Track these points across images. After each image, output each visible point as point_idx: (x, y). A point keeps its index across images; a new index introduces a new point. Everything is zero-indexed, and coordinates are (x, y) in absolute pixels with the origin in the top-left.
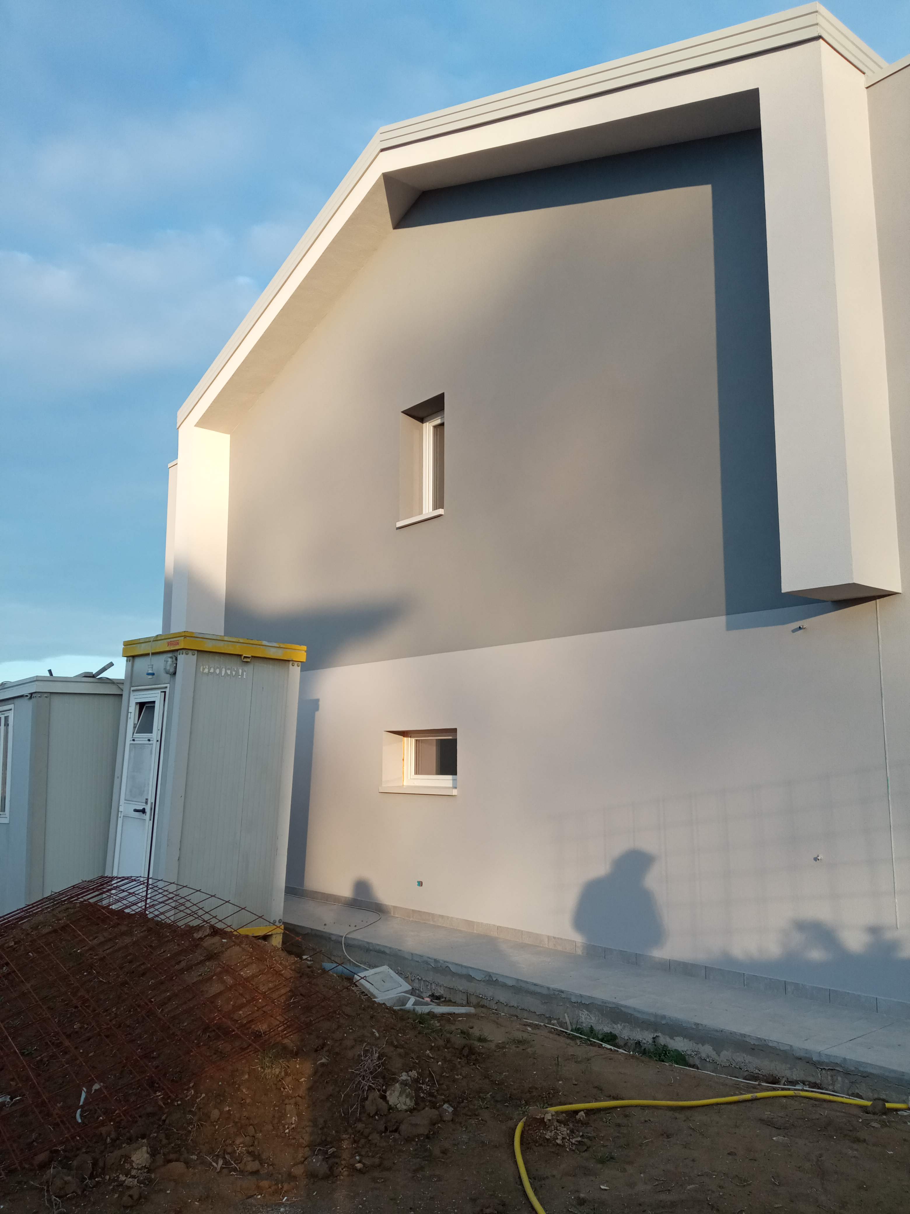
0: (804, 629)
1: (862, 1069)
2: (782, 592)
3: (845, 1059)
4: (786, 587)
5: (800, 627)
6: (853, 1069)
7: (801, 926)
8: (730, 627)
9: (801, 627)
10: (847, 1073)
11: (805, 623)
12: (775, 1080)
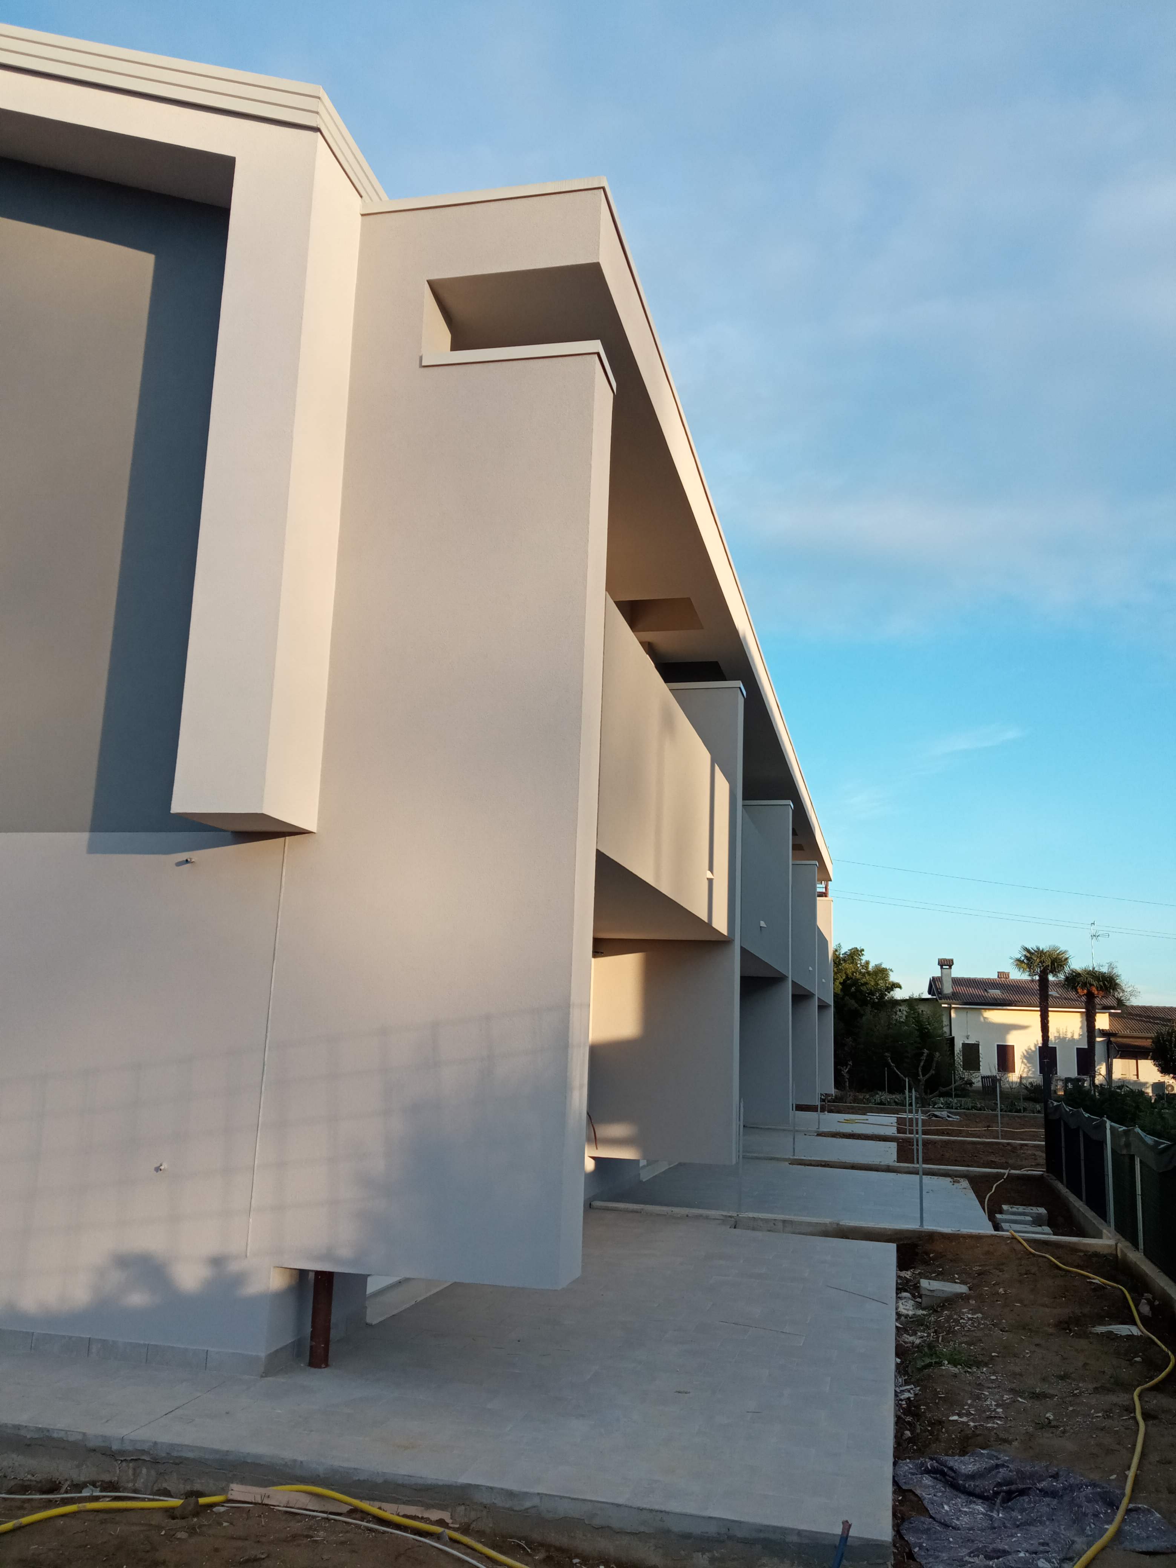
0: (192, 863)
1: (175, 1454)
2: (172, 812)
3: (155, 1443)
4: (177, 807)
5: (187, 860)
6: (164, 1455)
7: (123, 1261)
8: (93, 848)
9: (189, 860)
10: (155, 1462)
11: (194, 855)
12: (54, 1487)
